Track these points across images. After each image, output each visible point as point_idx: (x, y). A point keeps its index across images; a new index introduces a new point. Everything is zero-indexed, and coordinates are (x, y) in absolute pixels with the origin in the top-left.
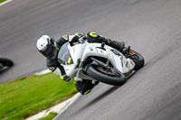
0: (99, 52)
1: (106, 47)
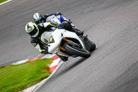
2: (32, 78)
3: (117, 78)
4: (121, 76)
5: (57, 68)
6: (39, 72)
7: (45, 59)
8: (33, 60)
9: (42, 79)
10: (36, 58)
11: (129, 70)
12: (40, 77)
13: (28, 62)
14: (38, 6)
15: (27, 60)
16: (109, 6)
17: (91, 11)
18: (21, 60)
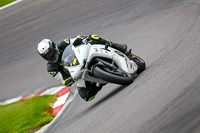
0: (104, 53)
1: (109, 48)
2: (28, 124)
3: (150, 122)
4: (154, 118)
5: (64, 108)
6: (37, 115)
7: (46, 96)
8: (28, 98)
9: (42, 125)
10: (33, 95)
11: (166, 109)
12: (39, 123)
13: (22, 100)
14: (35, 19)
15: (20, 98)
16: (137, 17)
17: (111, 24)
18: (11, 98)
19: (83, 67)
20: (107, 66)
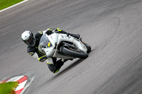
0: (67, 39)
7: (10, 83)
10: (1, 82)
11: (96, 92)
19: (55, 48)
20: (70, 47)
